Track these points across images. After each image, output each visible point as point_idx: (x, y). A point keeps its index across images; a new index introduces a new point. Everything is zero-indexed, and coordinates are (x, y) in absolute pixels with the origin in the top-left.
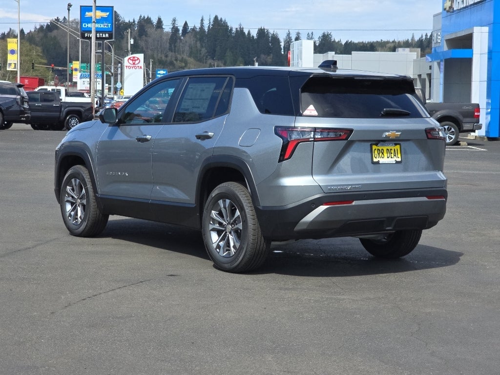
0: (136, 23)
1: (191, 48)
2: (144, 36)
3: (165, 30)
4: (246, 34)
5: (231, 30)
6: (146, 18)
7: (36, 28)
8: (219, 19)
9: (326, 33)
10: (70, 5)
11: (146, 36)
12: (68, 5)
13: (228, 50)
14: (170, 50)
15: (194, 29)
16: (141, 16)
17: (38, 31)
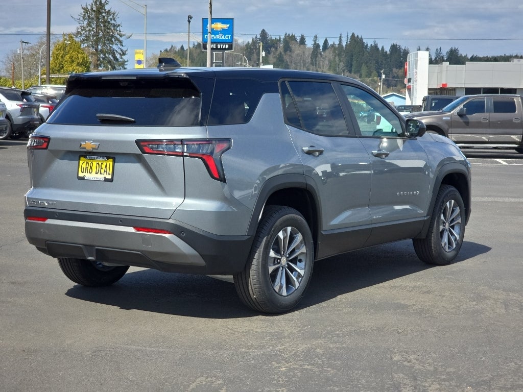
0: (282, 40)
1: (330, 62)
2: (288, 51)
3: (307, 46)
4: (380, 49)
5: (367, 45)
6: (291, 35)
7: (194, 45)
8: (356, 36)
9: (453, 49)
10: (190, 17)
11: (290, 52)
12: (189, 17)
13: (364, 64)
14: (312, 63)
15: (333, 46)
16: (286, 34)
17: (196, 48)
